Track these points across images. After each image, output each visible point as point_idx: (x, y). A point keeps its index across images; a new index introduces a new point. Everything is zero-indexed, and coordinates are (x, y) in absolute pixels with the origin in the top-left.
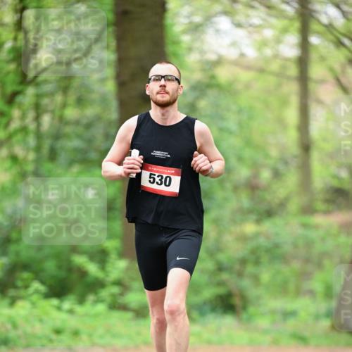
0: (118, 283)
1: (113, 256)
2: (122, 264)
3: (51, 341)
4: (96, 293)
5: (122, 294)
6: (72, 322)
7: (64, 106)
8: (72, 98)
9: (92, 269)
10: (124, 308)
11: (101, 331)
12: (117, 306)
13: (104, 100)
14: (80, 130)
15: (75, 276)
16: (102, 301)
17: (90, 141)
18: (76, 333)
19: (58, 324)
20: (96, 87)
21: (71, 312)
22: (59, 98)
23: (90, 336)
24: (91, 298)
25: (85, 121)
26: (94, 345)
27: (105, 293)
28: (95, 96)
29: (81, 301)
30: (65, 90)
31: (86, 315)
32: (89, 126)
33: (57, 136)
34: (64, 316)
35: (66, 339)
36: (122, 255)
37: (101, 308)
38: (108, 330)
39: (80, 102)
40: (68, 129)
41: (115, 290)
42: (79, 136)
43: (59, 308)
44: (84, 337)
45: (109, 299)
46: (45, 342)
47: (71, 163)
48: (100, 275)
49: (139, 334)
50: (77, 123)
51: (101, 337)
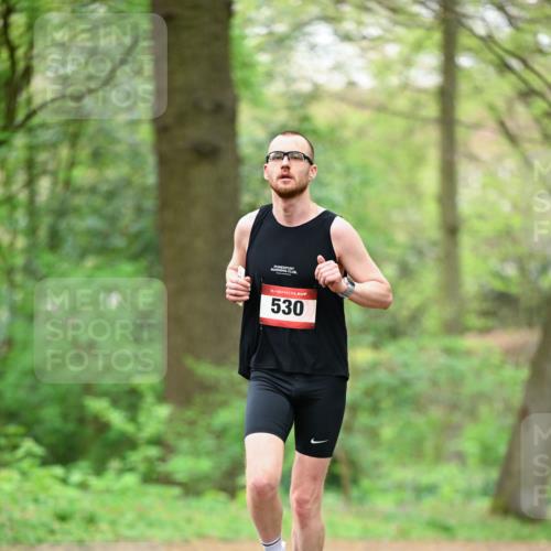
0: (157, 441)
1: (149, 399)
2: (163, 411)
3: (52, 532)
4: (123, 458)
5: (163, 459)
6: (85, 503)
7: (72, 164)
8: (84, 153)
9: (117, 419)
10: (166, 480)
11: (130, 517)
12: (154, 477)
13: (135, 154)
14: (98, 201)
15: (89, 431)
16: (131, 470)
17: (113, 220)
18: (91, 520)
19: (63, 505)
20: (122, 134)
21: (83, 486)
22: (64, 152)
23: (113, 523)
24: (115, 464)
25: (104, 188)
26: (118, 539)
27: (135, 457)
28: (120, 148)
29: (99, 470)
30: (74, 139)
31: (108, 491)
32: (111, 195)
33: (61, 212)
34: (72, 493)
35: (75, 529)
36: (162, 398)
37: (130, 480)
38: (142, 515)
39: (97, 157)
40: (78, 201)
41: (153, 452)
42: (96, 212)
43: (64, 481)
44: (104, 526)
45: (142, 467)
46: (41, 533)
47: (83, 254)
48: (129, 428)
49: (189, 521)
50: (93, 190)
51: (131, 526)
